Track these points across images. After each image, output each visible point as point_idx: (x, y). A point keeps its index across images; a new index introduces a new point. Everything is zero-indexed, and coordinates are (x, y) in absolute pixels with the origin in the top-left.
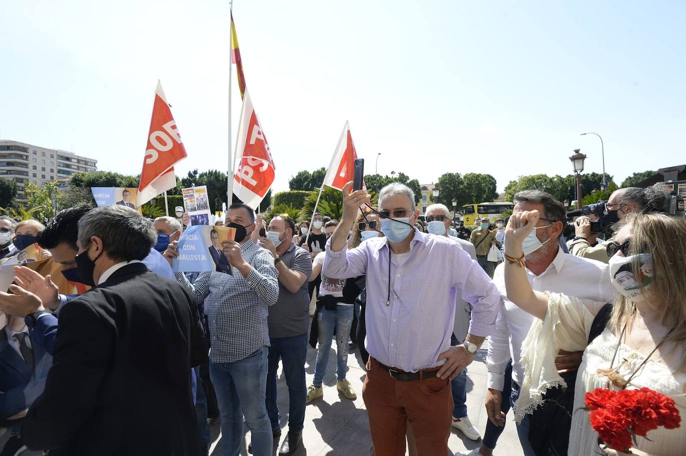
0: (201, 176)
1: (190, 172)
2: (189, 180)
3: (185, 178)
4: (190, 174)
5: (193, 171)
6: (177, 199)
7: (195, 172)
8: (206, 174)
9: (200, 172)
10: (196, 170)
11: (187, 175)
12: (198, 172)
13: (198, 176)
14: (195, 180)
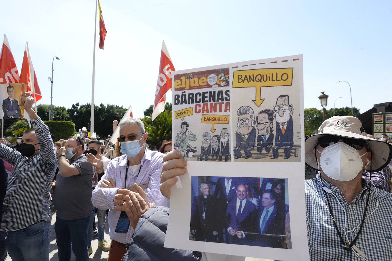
0: (82, 107)
1: (73, 104)
2: (73, 110)
3: (70, 108)
4: (73, 106)
5: (76, 104)
6: (59, 123)
7: (77, 105)
8: (85, 106)
9: (81, 104)
10: (78, 103)
11: (72, 107)
12: (79, 104)
13: (79, 107)
14: (77, 110)
